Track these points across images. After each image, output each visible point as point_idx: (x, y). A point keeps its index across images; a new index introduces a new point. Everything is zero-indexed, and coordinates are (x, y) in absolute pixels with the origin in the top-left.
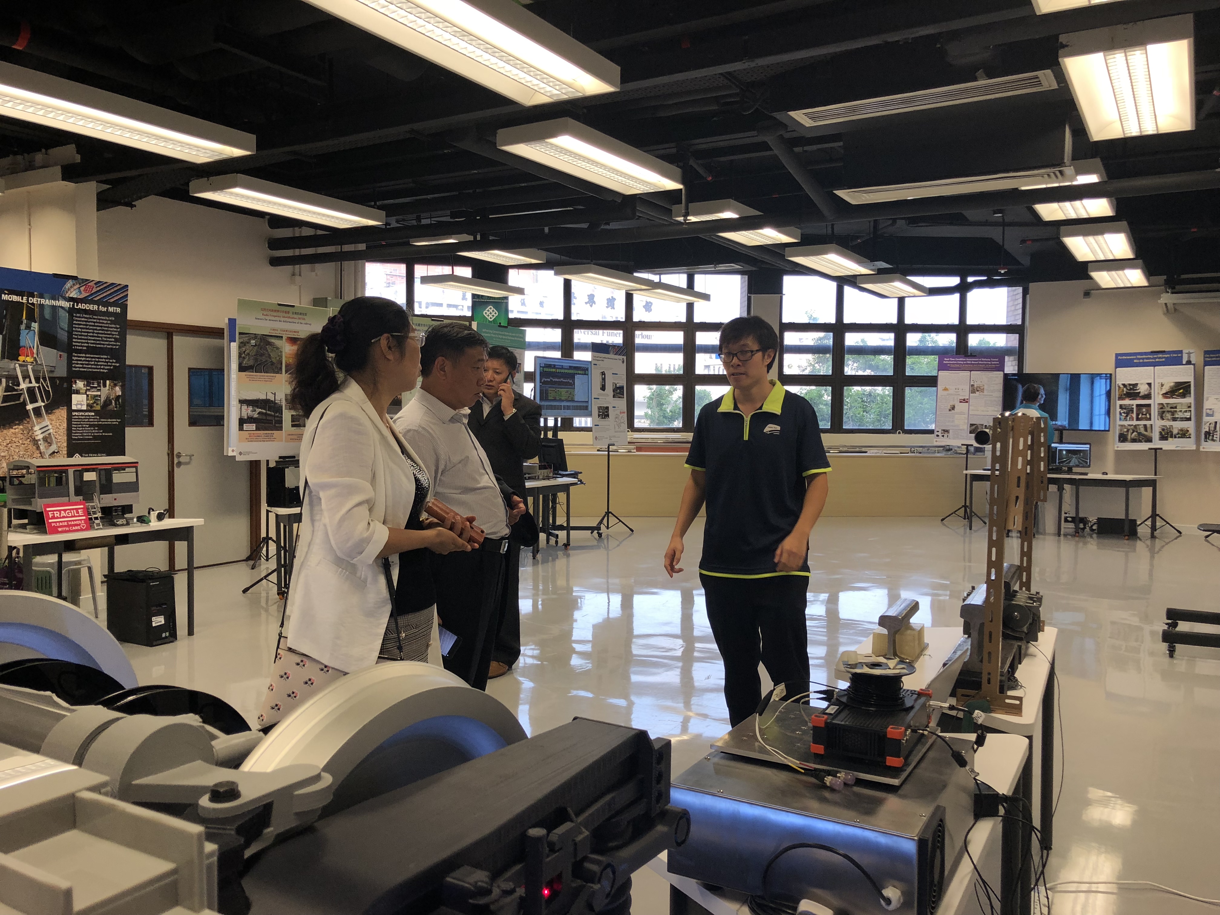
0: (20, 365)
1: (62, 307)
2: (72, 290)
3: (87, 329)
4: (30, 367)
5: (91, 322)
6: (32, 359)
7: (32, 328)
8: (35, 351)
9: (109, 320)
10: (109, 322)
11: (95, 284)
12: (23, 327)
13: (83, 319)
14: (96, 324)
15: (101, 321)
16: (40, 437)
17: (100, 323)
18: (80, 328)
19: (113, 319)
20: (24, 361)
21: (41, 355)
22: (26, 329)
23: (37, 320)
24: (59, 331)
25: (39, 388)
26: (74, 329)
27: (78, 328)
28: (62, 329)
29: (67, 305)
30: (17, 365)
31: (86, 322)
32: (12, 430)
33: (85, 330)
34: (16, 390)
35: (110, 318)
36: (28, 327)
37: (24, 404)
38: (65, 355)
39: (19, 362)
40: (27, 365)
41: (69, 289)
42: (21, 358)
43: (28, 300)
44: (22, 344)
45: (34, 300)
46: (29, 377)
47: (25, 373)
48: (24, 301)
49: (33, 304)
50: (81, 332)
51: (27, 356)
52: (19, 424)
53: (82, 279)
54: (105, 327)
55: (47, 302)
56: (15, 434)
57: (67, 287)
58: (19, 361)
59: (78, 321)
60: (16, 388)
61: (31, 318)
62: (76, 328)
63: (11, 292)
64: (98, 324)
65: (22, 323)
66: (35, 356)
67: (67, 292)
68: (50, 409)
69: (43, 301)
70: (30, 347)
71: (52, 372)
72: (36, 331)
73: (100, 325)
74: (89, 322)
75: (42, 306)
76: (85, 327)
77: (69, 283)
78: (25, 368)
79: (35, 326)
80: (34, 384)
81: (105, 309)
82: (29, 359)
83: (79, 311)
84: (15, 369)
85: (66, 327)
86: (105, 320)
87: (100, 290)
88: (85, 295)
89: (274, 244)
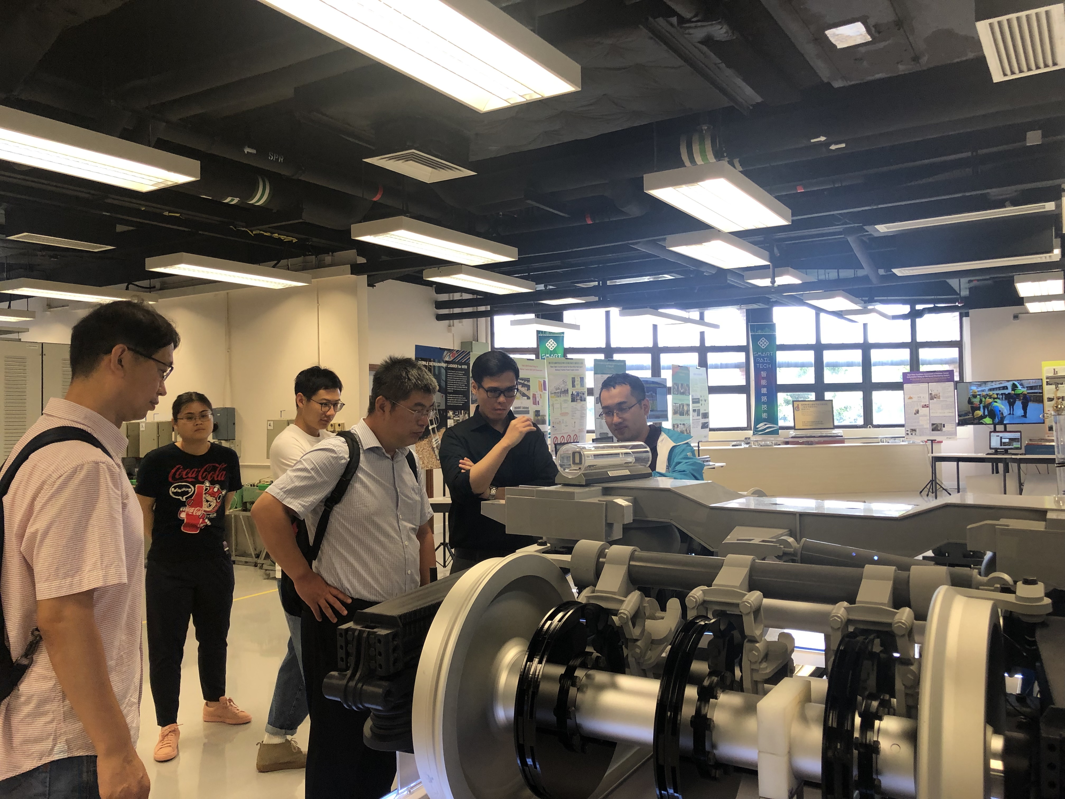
1: (442, 367)
2: (447, 356)
11: (457, 352)
15: (459, 374)
16: (435, 446)
27: (449, 379)
28: (443, 380)
29: (444, 365)
31: (452, 375)
32: (424, 442)
33: (452, 380)
35: (463, 372)
38: (444, 395)
41: (445, 356)
45: (431, 364)
48: (427, 364)
49: (431, 366)
50: (450, 381)
52: (426, 438)
53: (451, 350)
55: (437, 364)
56: (425, 444)
59: (449, 375)
67: (444, 358)
68: (439, 428)
69: (435, 364)
71: (439, 406)
73: (458, 377)
75: (434, 366)
76: (451, 378)
77: (446, 353)
81: (460, 367)
85: (445, 379)
87: (459, 355)
88: (452, 359)
89: (439, 305)
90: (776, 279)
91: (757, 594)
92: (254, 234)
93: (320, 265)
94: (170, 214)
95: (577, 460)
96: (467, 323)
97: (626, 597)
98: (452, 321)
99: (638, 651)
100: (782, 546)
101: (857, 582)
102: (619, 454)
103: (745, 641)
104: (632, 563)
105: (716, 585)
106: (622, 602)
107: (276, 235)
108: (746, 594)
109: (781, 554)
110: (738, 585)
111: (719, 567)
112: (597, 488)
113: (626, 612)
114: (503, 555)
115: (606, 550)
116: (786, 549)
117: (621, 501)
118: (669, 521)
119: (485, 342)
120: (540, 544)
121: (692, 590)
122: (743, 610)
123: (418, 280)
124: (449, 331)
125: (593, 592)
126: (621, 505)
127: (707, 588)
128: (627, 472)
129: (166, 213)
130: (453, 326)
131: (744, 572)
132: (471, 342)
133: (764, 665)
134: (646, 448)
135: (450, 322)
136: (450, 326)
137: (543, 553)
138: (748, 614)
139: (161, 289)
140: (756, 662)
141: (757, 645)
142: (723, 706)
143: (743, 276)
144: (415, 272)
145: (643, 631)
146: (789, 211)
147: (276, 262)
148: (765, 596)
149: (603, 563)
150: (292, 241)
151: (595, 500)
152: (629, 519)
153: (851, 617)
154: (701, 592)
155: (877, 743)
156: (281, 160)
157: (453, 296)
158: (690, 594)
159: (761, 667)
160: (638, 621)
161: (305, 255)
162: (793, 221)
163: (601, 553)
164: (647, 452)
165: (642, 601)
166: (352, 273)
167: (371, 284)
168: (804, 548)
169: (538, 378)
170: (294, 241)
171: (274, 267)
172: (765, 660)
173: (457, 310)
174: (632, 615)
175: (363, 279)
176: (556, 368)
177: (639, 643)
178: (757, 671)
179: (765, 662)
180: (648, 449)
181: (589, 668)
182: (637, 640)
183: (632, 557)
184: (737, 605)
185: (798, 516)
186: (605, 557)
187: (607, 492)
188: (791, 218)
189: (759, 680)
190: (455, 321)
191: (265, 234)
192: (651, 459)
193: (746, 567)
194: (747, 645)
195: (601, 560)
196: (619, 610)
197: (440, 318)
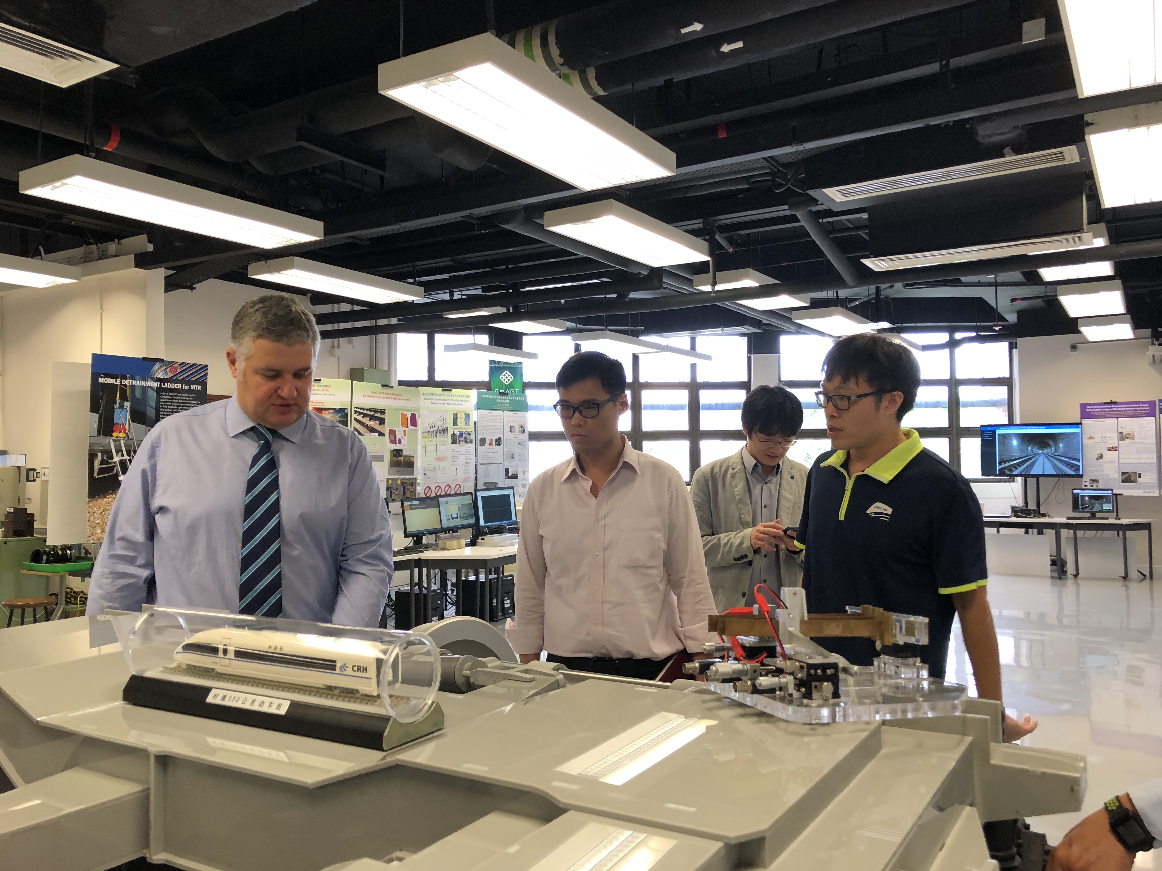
0: (114, 441)
1: (150, 387)
2: (160, 371)
3: (172, 405)
4: (122, 442)
5: (176, 399)
6: (125, 435)
7: (125, 407)
8: (127, 427)
9: (191, 397)
10: (191, 399)
11: (180, 365)
12: (117, 406)
13: (169, 397)
14: (180, 401)
15: (184, 398)
17: (183, 400)
18: (167, 405)
19: (195, 395)
20: (117, 437)
21: (132, 430)
22: (119, 408)
24: (148, 408)
26: (161, 406)
27: (164, 405)
29: (155, 385)
30: (111, 441)
31: (172, 399)
32: (106, 499)
33: (170, 407)
34: (110, 463)
35: (192, 395)
36: (121, 406)
37: (117, 475)
39: (113, 438)
41: (157, 371)
42: (115, 434)
43: (121, 382)
44: (115, 421)
45: (126, 382)
46: (122, 451)
47: (119, 448)
48: (118, 383)
49: (126, 385)
50: (167, 409)
51: (120, 432)
53: (168, 361)
54: (187, 403)
57: (155, 369)
58: (113, 436)
59: (165, 399)
60: (110, 461)
61: (124, 398)
62: (162, 405)
63: (107, 376)
64: (182, 401)
65: (116, 402)
67: (155, 374)
69: (134, 382)
70: (123, 424)
72: (128, 409)
73: (184, 401)
74: (174, 399)
75: (133, 387)
76: (170, 404)
77: (157, 365)
78: (118, 443)
79: (127, 405)
80: (126, 457)
81: (186, 387)
82: (122, 435)
83: (166, 390)
84: (109, 444)
85: (153, 404)
86: (189, 397)
87: (184, 370)
88: (170, 375)
166: (136, 267)
169: (399, 410)
175: (158, 276)
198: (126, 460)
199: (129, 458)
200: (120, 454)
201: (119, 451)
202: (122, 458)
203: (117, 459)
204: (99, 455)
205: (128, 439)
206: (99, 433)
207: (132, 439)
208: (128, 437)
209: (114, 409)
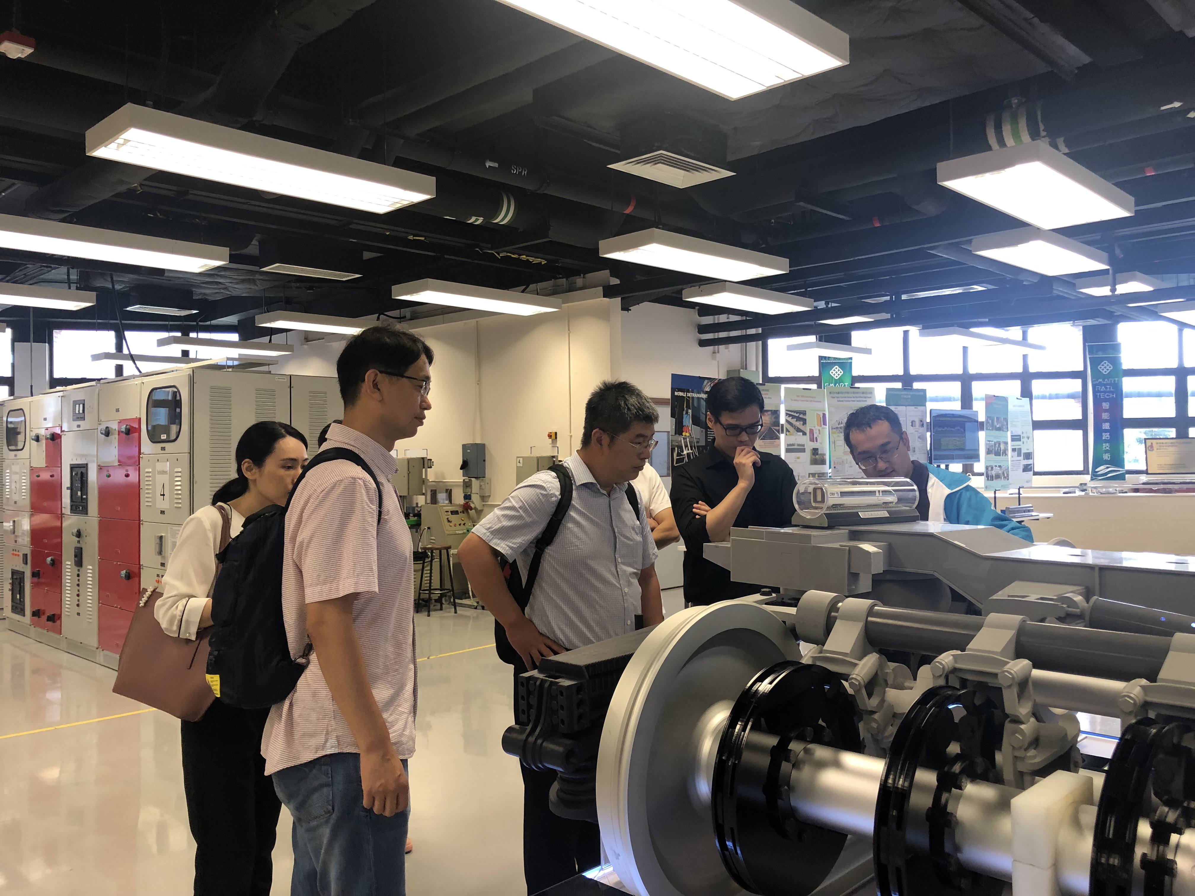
0: (684, 439)
1: (701, 398)
2: (707, 386)
4: (688, 439)
8: (690, 428)
12: (684, 413)
20: (685, 436)
21: (693, 430)
22: (686, 414)
23: (691, 408)
24: (701, 414)
25: (692, 453)
28: (702, 413)
34: (682, 455)
36: (687, 413)
40: (686, 439)
41: (704, 386)
42: (684, 434)
43: (686, 395)
44: (684, 424)
45: (689, 395)
48: (685, 396)
49: (689, 397)
51: (687, 432)
55: (695, 395)
61: (688, 407)
65: (684, 410)
66: (690, 432)
70: (686, 426)
71: (698, 442)
72: (691, 415)
75: (693, 398)
77: (706, 382)
78: (685, 440)
79: (690, 411)
80: (690, 451)
82: (687, 434)
84: (681, 441)
89: (703, 329)
90: (1117, 287)
91: (1024, 663)
92: (501, 257)
93: (572, 288)
94: (414, 238)
95: (819, 498)
96: (735, 348)
97: (860, 659)
98: (716, 347)
99: (874, 725)
100: (1065, 606)
101: (1162, 653)
102: (875, 492)
103: (1007, 721)
104: (870, 619)
105: (971, 650)
106: (856, 665)
107: (524, 257)
108: (1009, 663)
109: (1063, 615)
110: (999, 650)
111: (978, 627)
112: (844, 531)
113: (859, 678)
114: (708, 603)
115: (840, 604)
116: (1070, 609)
117: (868, 547)
118: (931, 573)
119: (755, 369)
120: (763, 594)
121: (940, 654)
122: (1001, 682)
123: (677, 301)
124: (714, 358)
125: (821, 652)
126: (868, 552)
127: (959, 652)
128: (885, 514)
129: (411, 237)
130: (718, 352)
131: (1008, 635)
132: (739, 371)
133: (1032, 752)
134: (913, 486)
135: (714, 348)
136: (714, 353)
137: (766, 604)
138: (1010, 686)
139: (411, 319)
140: (1020, 748)
141: (1023, 727)
142: (970, 799)
143: (1074, 285)
144: (673, 293)
145: (883, 701)
146: (1132, 199)
147: (524, 287)
148: (1036, 666)
149: (836, 618)
150: (541, 263)
151: (836, 545)
152: (878, 567)
153: (1149, 699)
154: (951, 657)
155: (1174, 862)
156: (525, 173)
157: (718, 319)
158: (937, 659)
159: (1028, 755)
160: (877, 690)
161: (556, 278)
162: (1136, 212)
163: (833, 606)
164: (914, 490)
165: (881, 666)
166: (604, 297)
167: (625, 308)
168: (1094, 609)
169: (815, 410)
170: (543, 263)
171: (523, 292)
172: (1035, 746)
173: (723, 335)
174: (866, 682)
175: (617, 301)
176: (839, 399)
177: (876, 716)
178: (1023, 759)
179: (1035, 749)
180: (915, 487)
181: (808, 741)
182: (873, 712)
183: (870, 612)
184: (995, 675)
185: (1097, 570)
186: (837, 610)
187: (855, 536)
188: (1134, 209)
189: (1025, 771)
190: (720, 346)
191: (513, 256)
192: (918, 499)
193: (1013, 630)
194: (1008, 726)
195: (833, 614)
196: (849, 675)
197: (703, 343)
198: (690, 453)
199: (691, 452)
200: (687, 448)
201: (686, 446)
202: (688, 452)
203: (685, 452)
204: (676, 448)
205: (691, 437)
206: (675, 434)
207: (693, 438)
208: (691, 435)
209: (683, 414)
